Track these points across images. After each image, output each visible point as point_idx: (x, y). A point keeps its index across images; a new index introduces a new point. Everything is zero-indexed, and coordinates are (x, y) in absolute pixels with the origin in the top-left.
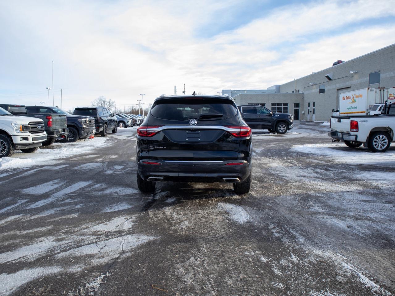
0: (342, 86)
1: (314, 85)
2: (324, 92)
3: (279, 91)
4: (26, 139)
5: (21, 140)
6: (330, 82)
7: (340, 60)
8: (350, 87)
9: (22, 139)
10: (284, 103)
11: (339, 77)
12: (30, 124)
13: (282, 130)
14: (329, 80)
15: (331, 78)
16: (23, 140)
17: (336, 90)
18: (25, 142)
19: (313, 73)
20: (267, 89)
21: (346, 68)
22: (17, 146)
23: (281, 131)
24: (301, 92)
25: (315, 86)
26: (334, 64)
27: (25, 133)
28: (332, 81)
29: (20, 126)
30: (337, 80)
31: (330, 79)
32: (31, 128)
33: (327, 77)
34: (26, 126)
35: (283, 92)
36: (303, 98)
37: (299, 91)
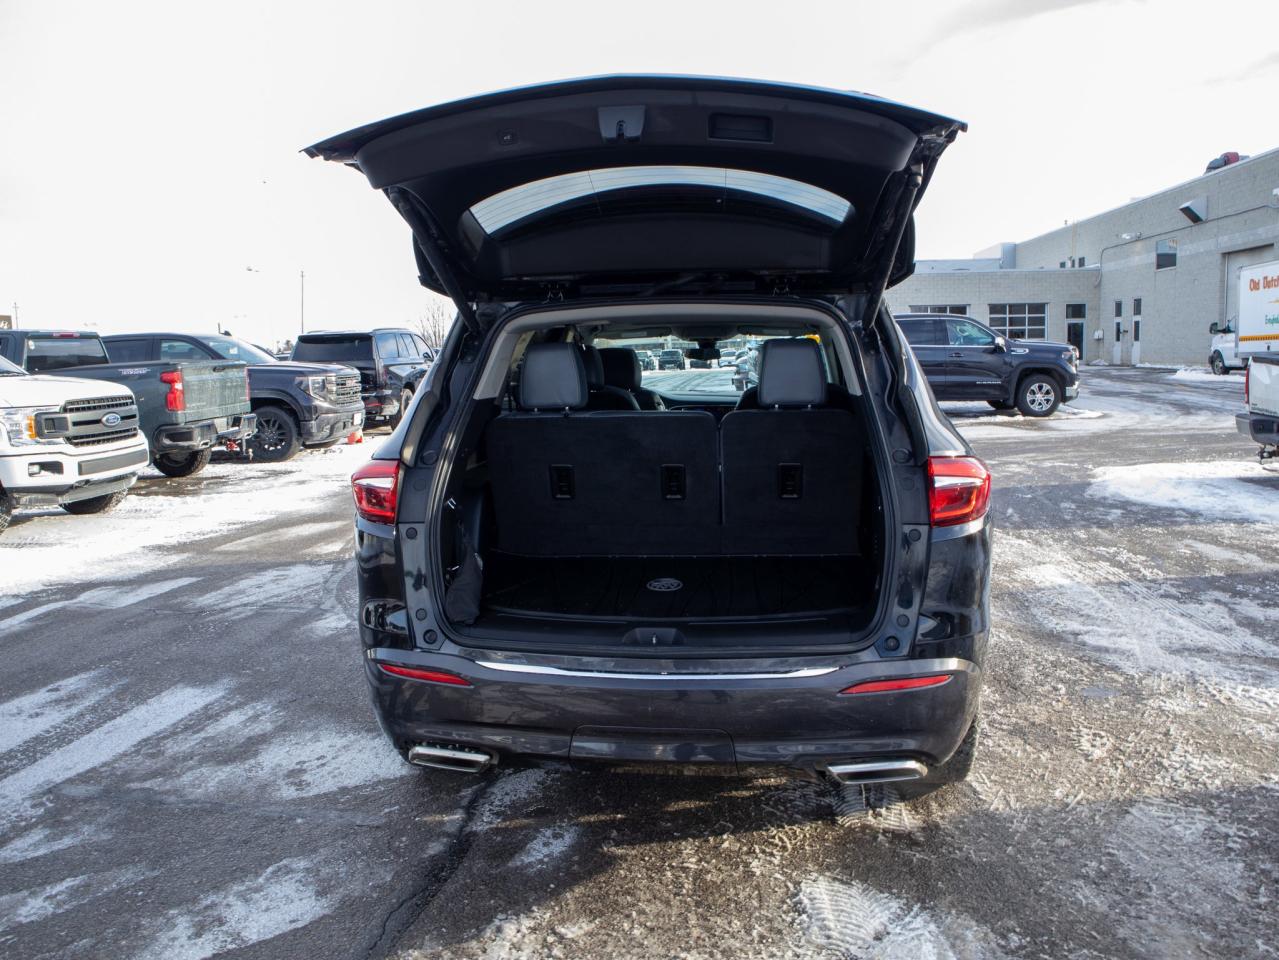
0: (1240, 241)
1: (1138, 239)
2: (1175, 265)
3: (1013, 265)
4: (55, 467)
5: (31, 475)
6: (1196, 228)
7: (1231, 150)
8: (1272, 245)
9: (36, 469)
10: (1031, 302)
11: (1230, 211)
12: (71, 410)
13: (1040, 404)
14: (1190, 223)
15: (1201, 214)
16: (43, 472)
17: (1218, 257)
18: (48, 479)
19: (1133, 199)
21: (1255, 177)
22: (16, 495)
23: (1035, 408)
24: (1090, 265)
25: (1139, 245)
26: (1212, 167)
27: (49, 443)
28: (1202, 226)
29: (23, 420)
30: (1221, 222)
31: (1195, 218)
32: (75, 424)
33: (1187, 211)
34: (53, 419)
35: (1027, 265)
36: (1099, 285)
37: (1082, 262)
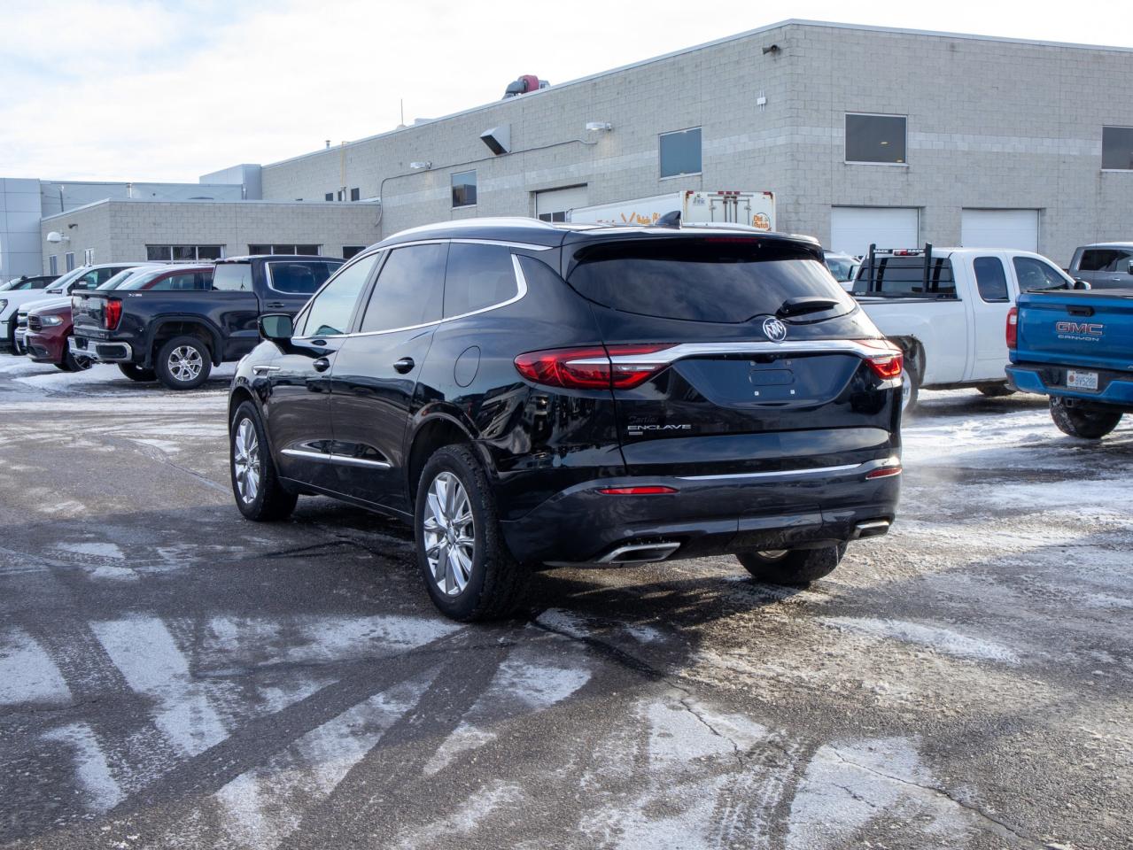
0: (550, 179)
1: (429, 169)
2: (475, 203)
3: (259, 194)
6: (500, 161)
7: (531, 73)
8: (585, 185)
11: (538, 144)
14: (493, 155)
15: (503, 142)
17: (527, 196)
20: (197, 182)
21: (563, 107)
24: (366, 198)
25: (430, 177)
26: (511, 92)
28: (507, 157)
30: (528, 155)
31: (498, 149)
33: (489, 140)
35: (280, 195)
36: (380, 223)
37: (355, 194)
